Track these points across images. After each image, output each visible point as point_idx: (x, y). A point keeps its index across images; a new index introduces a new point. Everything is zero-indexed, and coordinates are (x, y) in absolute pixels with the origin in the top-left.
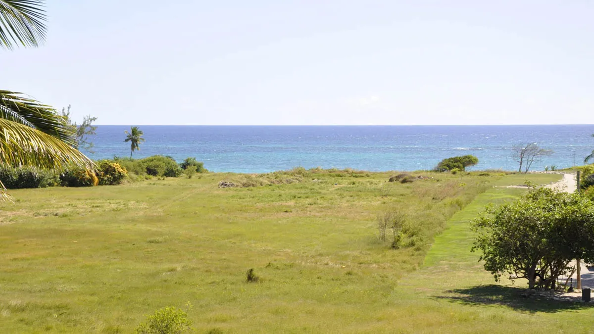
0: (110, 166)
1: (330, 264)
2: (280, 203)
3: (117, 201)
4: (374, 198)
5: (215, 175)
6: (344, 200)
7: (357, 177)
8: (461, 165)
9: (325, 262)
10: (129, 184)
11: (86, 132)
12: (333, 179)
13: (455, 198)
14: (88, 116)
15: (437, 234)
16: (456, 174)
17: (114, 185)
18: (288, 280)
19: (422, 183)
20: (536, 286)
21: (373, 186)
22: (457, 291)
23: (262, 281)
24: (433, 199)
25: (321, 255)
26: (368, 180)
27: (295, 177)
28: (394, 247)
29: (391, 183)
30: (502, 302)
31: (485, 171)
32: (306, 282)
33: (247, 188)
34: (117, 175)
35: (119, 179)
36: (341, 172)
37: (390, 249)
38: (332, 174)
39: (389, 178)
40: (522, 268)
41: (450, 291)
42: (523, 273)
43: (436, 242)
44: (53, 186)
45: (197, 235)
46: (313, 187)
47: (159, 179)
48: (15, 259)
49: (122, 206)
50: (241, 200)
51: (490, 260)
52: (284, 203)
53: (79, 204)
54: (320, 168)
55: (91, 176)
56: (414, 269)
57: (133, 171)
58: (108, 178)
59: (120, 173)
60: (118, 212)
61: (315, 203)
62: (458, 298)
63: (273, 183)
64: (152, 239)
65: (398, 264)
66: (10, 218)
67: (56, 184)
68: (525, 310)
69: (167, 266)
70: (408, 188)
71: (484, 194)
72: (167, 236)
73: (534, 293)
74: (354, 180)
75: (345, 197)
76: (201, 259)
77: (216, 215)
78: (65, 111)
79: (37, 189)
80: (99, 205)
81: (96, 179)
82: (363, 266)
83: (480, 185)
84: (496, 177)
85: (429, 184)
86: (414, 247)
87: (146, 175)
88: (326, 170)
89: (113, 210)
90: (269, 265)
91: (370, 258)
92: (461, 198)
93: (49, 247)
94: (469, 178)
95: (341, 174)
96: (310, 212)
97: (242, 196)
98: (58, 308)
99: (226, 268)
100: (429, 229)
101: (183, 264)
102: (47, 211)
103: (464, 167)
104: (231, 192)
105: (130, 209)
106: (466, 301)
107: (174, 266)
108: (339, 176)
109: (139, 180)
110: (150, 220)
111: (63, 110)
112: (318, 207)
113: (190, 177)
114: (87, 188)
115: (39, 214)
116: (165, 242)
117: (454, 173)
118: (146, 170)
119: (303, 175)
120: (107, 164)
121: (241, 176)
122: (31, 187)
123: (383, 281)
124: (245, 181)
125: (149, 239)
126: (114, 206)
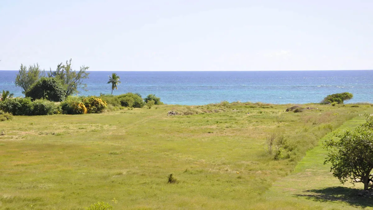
0: (95, 101)
1: (229, 170)
2: (206, 127)
3: (98, 124)
4: (273, 123)
5: (167, 107)
6: (251, 124)
7: (264, 108)
8: (341, 100)
9: (226, 169)
10: (108, 112)
11: (82, 76)
12: (247, 110)
13: (328, 124)
14: (83, 66)
15: (309, 150)
16: (335, 106)
17: (98, 113)
18: (196, 182)
19: (309, 112)
20: (369, 188)
21: (274, 115)
22: (313, 191)
23: (178, 183)
24: (313, 124)
25: (224, 164)
26: (271, 110)
27: (221, 108)
28: (276, 159)
29: (287, 112)
30: (343, 199)
31: (356, 104)
32: (208, 183)
33: (187, 116)
34: (100, 106)
35: (101, 109)
36: (254, 104)
37: (273, 160)
38: (247, 106)
39: (286, 109)
40: (359, 175)
41: (308, 191)
42: (360, 179)
43: (307, 155)
44: (57, 114)
45: (143, 149)
46: (232, 115)
47: (129, 109)
48: (17, 165)
49: (99, 128)
50: (180, 124)
51: (337, 169)
52: (209, 127)
53: (71, 126)
54: (239, 102)
55: (82, 107)
56: (287, 175)
57: (111, 103)
58: (94, 108)
59: (102, 105)
60: (95, 132)
61: (230, 127)
62: (312, 196)
63: (205, 112)
64: (112, 152)
65: (276, 171)
66: (23, 136)
67: (59, 112)
68: (358, 205)
69: (117, 171)
70: (298, 116)
71: (351, 120)
72: (123, 150)
73: (367, 193)
74: (262, 110)
75: (252, 122)
76: (142, 166)
77: (161, 135)
78: (68, 63)
79: (46, 116)
80: (83, 127)
81: (86, 109)
82: (252, 172)
83: (350, 114)
84: (363, 108)
85: (314, 113)
86: (289, 159)
87: (120, 106)
88: (244, 103)
89: (93, 131)
90: (186, 171)
91: (258, 166)
92: (333, 124)
93: (42, 157)
94: (343, 108)
95: (253, 106)
96: (226, 133)
97: (182, 122)
98: (35, 200)
99: (157, 173)
100: (303, 146)
101: (128, 170)
102: (49, 131)
103: (343, 101)
104: (175, 118)
105: (104, 130)
106: (317, 198)
107: (121, 171)
108: (251, 107)
109: (115, 110)
110: (115, 138)
111: (67, 62)
112: (233, 130)
113: (150, 108)
114: (79, 115)
115: (42, 134)
116: (121, 154)
117: (334, 105)
118: (120, 103)
119: (227, 107)
120: (93, 99)
121: (184, 107)
122: (43, 114)
123: (262, 183)
124: (186, 111)
125: (110, 152)
126: (93, 128)
